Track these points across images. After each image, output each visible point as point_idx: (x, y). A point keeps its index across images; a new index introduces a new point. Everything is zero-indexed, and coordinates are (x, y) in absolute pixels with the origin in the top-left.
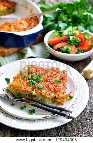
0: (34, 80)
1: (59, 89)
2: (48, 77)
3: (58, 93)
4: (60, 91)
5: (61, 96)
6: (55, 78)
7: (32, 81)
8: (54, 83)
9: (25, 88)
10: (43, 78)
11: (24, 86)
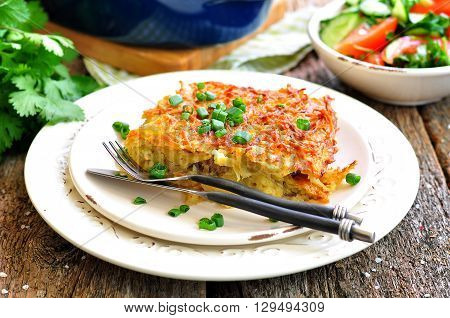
0: (219, 118)
1: (312, 146)
2: (269, 110)
3: (309, 158)
4: (313, 154)
5: (318, 166)
6: (295, 114)
7: (211, 122)
8: (291, 127)
9: (185, 143)
10: (251, 112)
11: (184, 137)
